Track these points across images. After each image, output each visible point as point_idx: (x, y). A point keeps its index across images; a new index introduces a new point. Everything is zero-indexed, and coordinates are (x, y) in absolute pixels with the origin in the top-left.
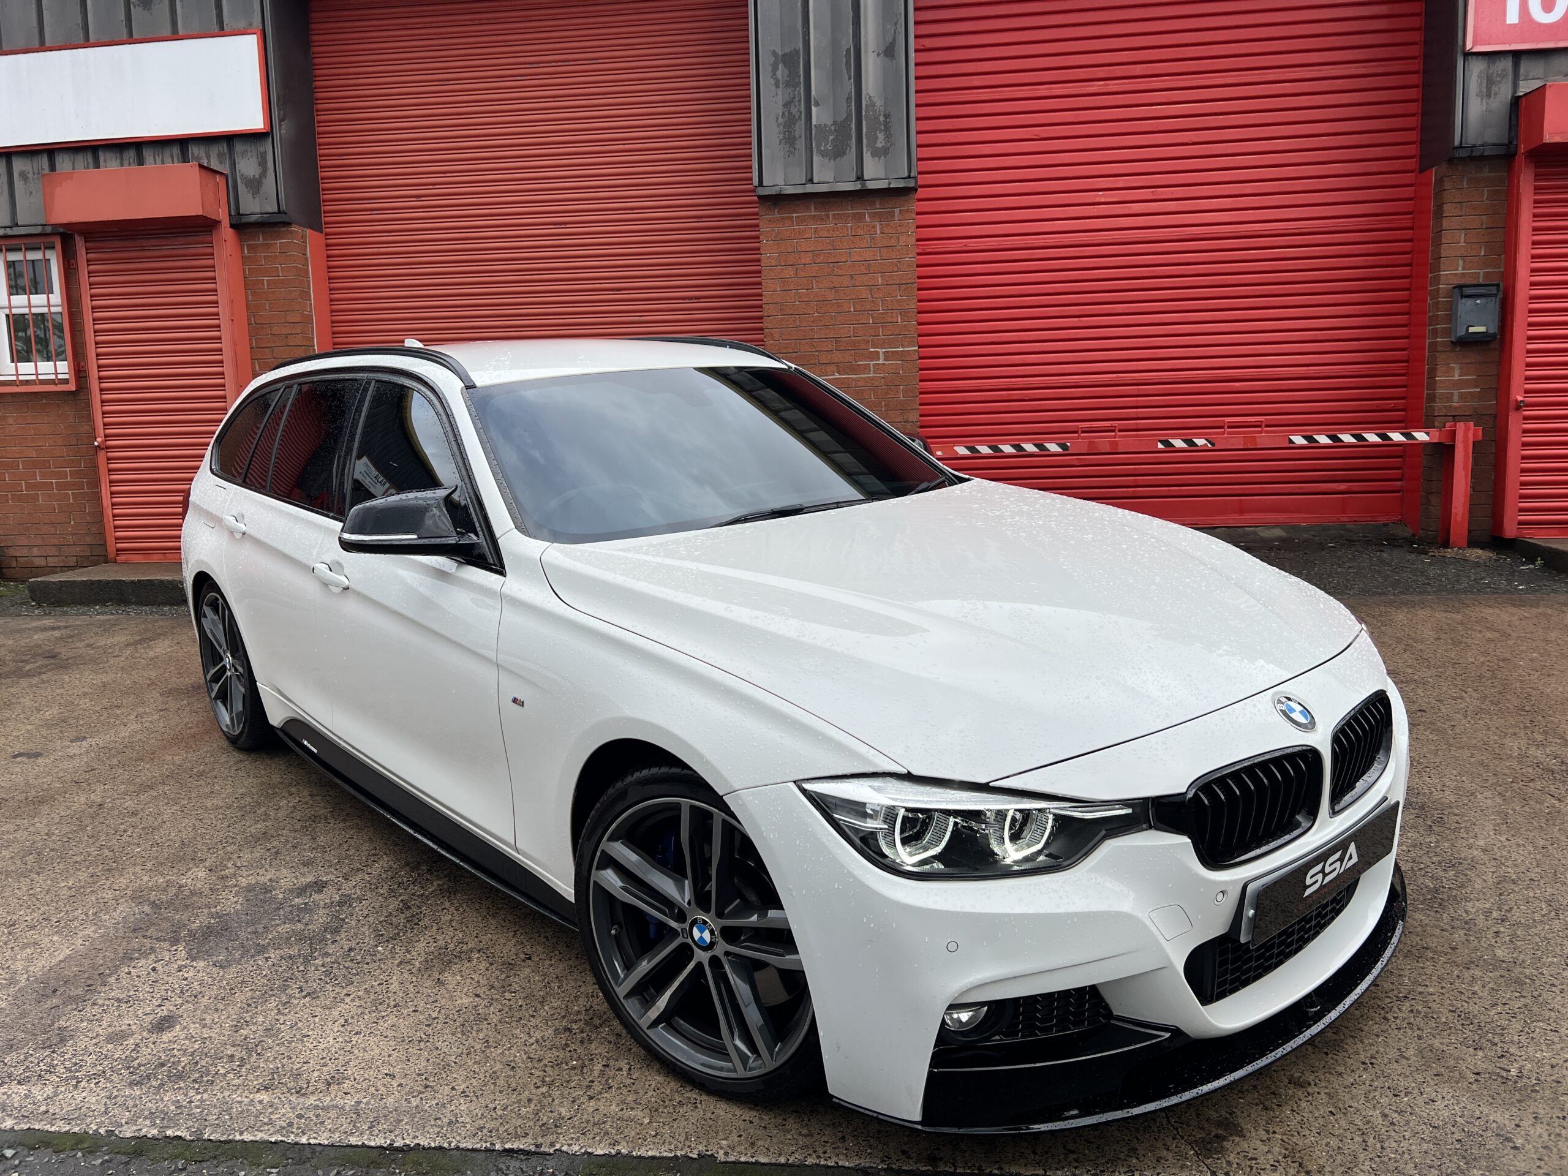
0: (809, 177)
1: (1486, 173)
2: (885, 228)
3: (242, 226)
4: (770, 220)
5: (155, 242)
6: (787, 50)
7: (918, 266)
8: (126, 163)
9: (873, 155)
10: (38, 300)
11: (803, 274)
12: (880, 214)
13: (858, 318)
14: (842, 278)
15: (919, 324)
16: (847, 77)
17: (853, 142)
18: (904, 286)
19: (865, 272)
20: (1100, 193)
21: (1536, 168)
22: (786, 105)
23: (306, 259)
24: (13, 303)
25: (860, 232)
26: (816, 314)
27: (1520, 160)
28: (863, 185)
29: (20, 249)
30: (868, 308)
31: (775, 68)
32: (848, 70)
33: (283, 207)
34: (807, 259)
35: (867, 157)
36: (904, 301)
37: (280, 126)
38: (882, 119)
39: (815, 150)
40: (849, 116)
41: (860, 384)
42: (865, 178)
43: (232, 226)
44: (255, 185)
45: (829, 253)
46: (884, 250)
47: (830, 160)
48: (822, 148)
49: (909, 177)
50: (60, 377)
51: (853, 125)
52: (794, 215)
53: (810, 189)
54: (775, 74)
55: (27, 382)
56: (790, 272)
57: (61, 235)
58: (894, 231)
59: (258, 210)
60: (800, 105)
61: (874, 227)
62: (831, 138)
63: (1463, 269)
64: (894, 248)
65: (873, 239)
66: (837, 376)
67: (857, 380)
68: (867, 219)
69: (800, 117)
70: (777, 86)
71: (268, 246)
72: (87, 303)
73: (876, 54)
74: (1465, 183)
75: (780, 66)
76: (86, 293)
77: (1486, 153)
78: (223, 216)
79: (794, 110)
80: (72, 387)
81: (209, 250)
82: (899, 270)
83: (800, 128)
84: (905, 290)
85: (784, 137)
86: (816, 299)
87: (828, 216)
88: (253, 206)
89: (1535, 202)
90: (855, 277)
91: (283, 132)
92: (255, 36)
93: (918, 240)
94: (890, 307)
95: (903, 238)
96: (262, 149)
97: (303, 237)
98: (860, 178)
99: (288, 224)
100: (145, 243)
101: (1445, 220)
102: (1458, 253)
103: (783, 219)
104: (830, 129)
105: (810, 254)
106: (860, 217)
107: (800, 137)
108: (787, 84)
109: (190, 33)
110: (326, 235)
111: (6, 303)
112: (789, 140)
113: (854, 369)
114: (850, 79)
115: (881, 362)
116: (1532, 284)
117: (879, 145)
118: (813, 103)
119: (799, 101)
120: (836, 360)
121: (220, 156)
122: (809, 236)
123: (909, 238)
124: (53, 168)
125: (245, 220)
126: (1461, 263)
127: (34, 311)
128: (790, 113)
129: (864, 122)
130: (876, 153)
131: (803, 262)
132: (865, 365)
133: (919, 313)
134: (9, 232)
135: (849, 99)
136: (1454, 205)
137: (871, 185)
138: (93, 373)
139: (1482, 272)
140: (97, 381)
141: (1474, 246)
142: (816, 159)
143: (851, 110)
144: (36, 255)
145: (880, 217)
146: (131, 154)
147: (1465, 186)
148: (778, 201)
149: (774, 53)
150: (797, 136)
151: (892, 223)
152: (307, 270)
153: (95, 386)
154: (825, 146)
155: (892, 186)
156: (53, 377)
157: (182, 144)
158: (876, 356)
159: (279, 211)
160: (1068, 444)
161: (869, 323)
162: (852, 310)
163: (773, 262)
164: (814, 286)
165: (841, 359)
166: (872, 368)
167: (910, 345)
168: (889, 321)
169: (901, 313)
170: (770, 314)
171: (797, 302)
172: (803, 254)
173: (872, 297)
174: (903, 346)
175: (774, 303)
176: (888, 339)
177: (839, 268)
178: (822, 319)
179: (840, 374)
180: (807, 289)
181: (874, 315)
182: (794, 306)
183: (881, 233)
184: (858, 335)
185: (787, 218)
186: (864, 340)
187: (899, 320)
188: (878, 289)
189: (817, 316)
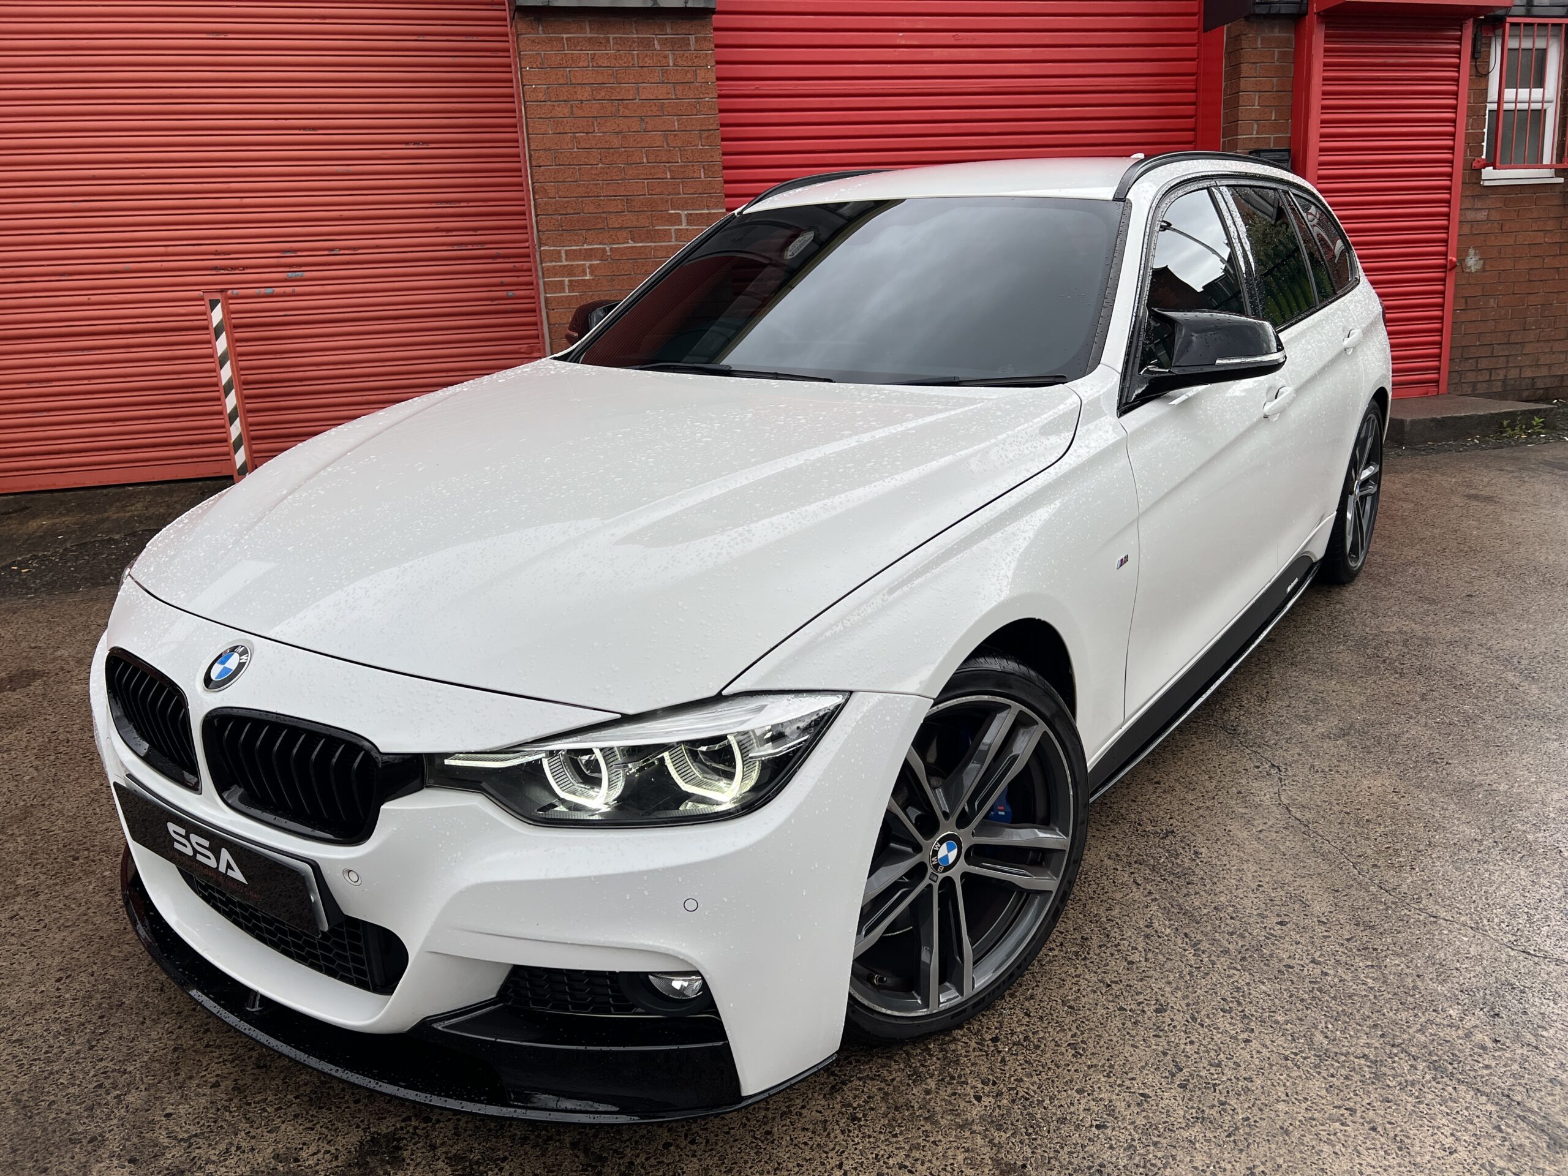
1: (1277, 33)
2: (679, 60)
4: (530, 41)
7: (721, 111)
11: (580, 113)
12: (673, 42)
14: (632, 119)
15: (726, 182)
18: (705, 134)
19: (658, 113)
21: (1327, 28)
26: (600, 165)
27: (1311, 19)
30: (664, 159)
34: (585, 94)
36: (707, 151)
41: (659, 254)
45: (611, 88)
46: (678, 87)
52: (565, 36)
56: (563, 111)
58: (690, 64)
61: (666, 57)
63: (1257, 134)
64: (692, 85)
65: (665, 72)
66: (631, 244)
67: (655, 248)
68: (657, 47)
74: (1259, 42)
77: (1283, 11)
82: (697, 112)
84: (707, 138)
86: (599, 146)
87: (608, 40)
89: (1325, 65)
90: (646, 119)
93: (718, 79)
94: (690, 159)
95: (701, 73)
101: (1242, 81)
102: (1253, 117)
103: (551, 40)
105: (588, 88)
106: (647, 44)
113: (652, 235)
115: (684, 226)
116: (1322, 150)
120: (630, 224)
122: (585, 64)
123: (709, 73)
126: (1255, 126)
131: (580, 97)
132: (665, 230)
133: (725, 168)
136: (1250, 65)
139: (1272, 136)
141: (1267, 110)
145: (673, 44)
147: (1260, 46)
148: (543, 14)
151: (687, 54)
158: (677, 219)
161: (666, 178)
162: (645, 160)
163: (541, 97)
164: (596, 128)
165: (635, 223)
166: (673, 234)
167: (716, 206)
168: (690, 176)
169: (704, 167)
170: (541, 164)
171: (576, 150)
172: (579, 87)
173: (668, 144)
174: (708, 207)
175: (545, 150)
176: (691, 198)
177: (626, 107)
178: (608, 171)
179: (635, 242)
180: (587, 133)
181: (672, 168)
182: (571, 153)
183: (675, 65)
184: (653, 193)
185: (557, 39)
186: (662, 199)
187: (703, 176)
188: (675, 136)
189: (601, 168)
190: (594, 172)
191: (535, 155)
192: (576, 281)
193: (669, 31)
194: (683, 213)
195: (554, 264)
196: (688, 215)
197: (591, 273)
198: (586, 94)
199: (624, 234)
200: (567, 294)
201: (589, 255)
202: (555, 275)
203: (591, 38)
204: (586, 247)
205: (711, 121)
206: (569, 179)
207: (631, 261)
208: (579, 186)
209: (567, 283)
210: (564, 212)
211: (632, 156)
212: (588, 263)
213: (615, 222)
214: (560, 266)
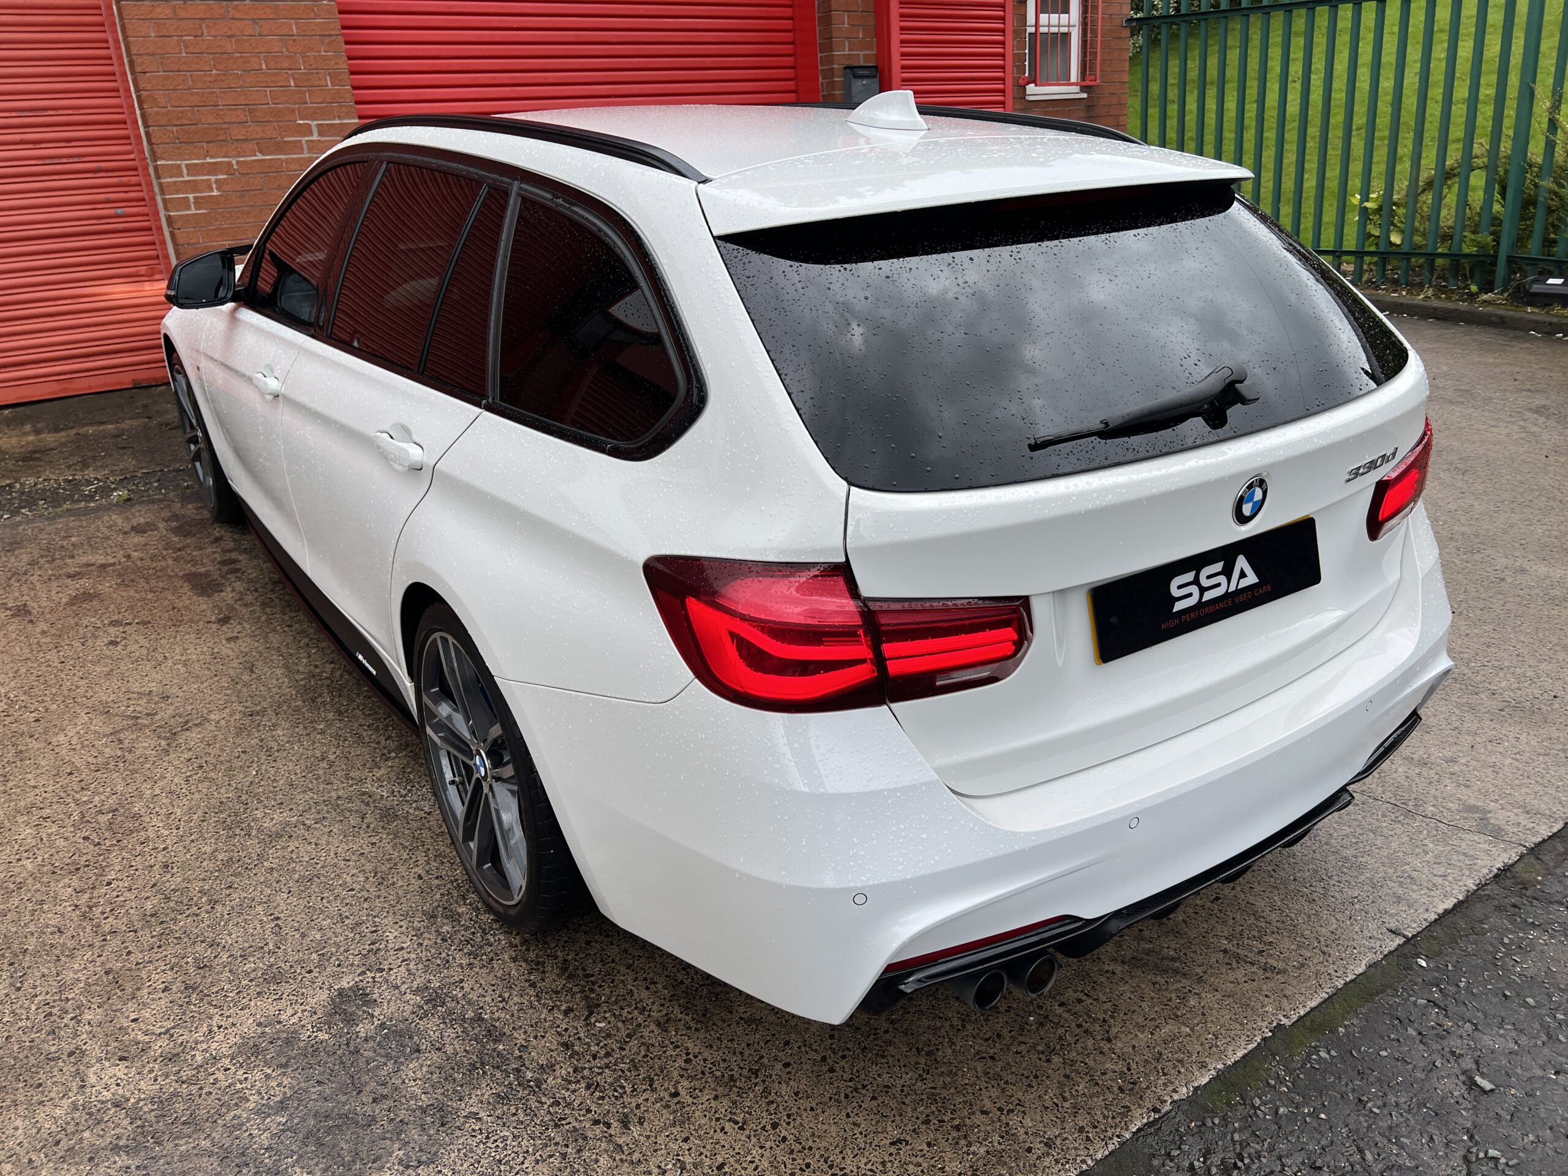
11: (183, 14)
13: (274, 78)
14: (244, 23)
18: (327, 40)
26: (214, 72)
30: (285, 66)
36: (331, 57)
41: (292, 167)
63: (849, 51)
66: (260, 157)
67: (287, 161)
84: (330, 43)
86: (210, 50)
90: (261, 22)
94: (314, 66)
113: (281, 148)
115: (315, 137)
120: (255, 136)
126: (846, 44)
132: (295, 142)
158: (308, 130)
161: (290, 86)
162: (264, 67)
164: (205, 32)
165: (261, 135)
166: (305, 146)
167: (347, 117)
168: (316, 83)
169: (330, 74)
170: (146, 70)
171: (184, 54)
173: (288, 50)
174: (340, 118)
175: (148, 54)
176: (319, 108)
177: (236, 8)
178: (224, 78)
179: (263, 154)
180: (195, 36)
181: (297, 76)
182: (179, 58)
184: (277, 101)
186: (288, 109)
187: (329, 84)
188: (295, 40)
189: (217, 75)
190: (208, 79)
191: (138, 60)
192: (202, 198)
194: (313, 123)
195: (174, 179)
196: (319, 125)
197: (218, 189)
199: (251, 146)
200: (193, 211)
201: (214, 169)
202: (177, 192)
204: (209, 160)
205: (332, 26)
206: (180, 87)
207: (262, 175)
208: (193, 94)
209: (192, 200)
210: (179, 123)
211: (248, 62)
212: (213, 178)
213: (238, 133)
214: (182, 182)
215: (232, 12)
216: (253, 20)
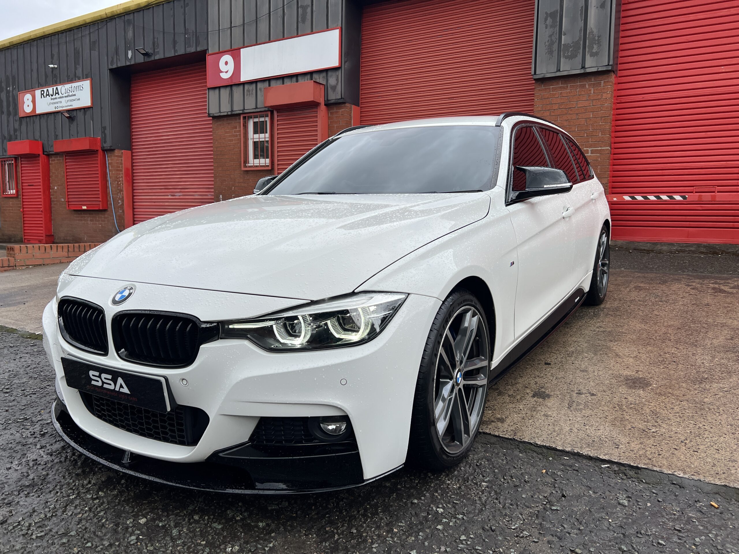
0: (558, 69)
2: (596, 91)
3: (329, 105)
4: (539, 90)
5: (299, 112)
6: (552, 11)
8: (293, 82)
9: (591, 56)
10: (262, 135)
11: (553, 114)
12: (594, 84)
13: (579, 134)
14: (573, 115)
16: (580, 20)
17: (581, 51)
18: (604, 118)
19: (584, 112)
20: (722, 67)
22: (550, 36)
23: (351, 117)
24: (255, 137)
25: (583, 93)
28: (585, 70)
29: (258, 117)
30: (584, 129)
31: (546, 19)
32: (581, 17)
33: (343, 96)
35: (588, 57)
36: (603, 125)
37: (345, 64)
38: (596, 38)
39: (562, 56)
40: (580, 38)
42: (586, 67)
43: (325, 105)
44: (334, 88)
45: (566, 104)
46: (594, 101)
47: (569, 60)
48: (566, 55)
49: (608, 65)
50: (267, 164)
51: (582, 43)
52: (551, 87)
53: (558, 74)
54: (546, 22)
55: (257, 166)
56: (547, 113)
57: (270, 111)
58: (600, 92)
59: (334, 98)
60: (556, 36)
61: (590, 90)
62: (571, 49)
64: (600, 100)
65: (589, 96)
68: (587, 87)
69: (556, 41)
70: (546, 28)
71: (337, 112)
72: (276, 136)
73: (596, 7)
75: (549, 18)
76: (276, 132)
78: (322, 101)
79: (553, 38)
80: (270, 168)
81: (316, 115)
82: (601, 110)
83: (555, 47)
84: (604, 119)
85: (548, 51)
87: (567, 87)
88: (333, 97)
90: (579, 114)
91: (346, 66)
92: (338, 30)
94: (595, 128)
95: (605, 96)
96: (337, 73)
97: (351, 108)
98: (583, 67)
99: (344, 103)
100: (295, 112)
103: (546, 89)
104: (570, 45)
105: (557, 105)
106: (584, 86)
107: (555, 50)
108: (551, 26)
109: (317, 31)
110: (361, 107)
111: (252, 138)
112: (551, 52)
114: (582, 21)
115: (589, 155)
117: (594, 51)
118: (563, 34)
119: (556, 34)
121: (323, 77)
122: (558, 96)
123: (609, 96)
124: (269, 85)
125: (330, 102)
127: (261, 140)
128: (551, 40)
129: (587, 41)
130: (593, 55)
131: (554, 109)
134: (254, 111)
135: (581, 30)
137: (588, 70)
138: (276, 162)
140: (277, 166)
142: (562, 60)
143: (581, 35)
144: (262, 119)
146: (294, 79)
148: (543, 80)
149: (546, 13)
150: (554, 50)
151: (599, 88)
152: (351, 122)
153: (276, 167)
154: (567, 54)
155: (599, 70)
156: (264, 164)
157: (311, 74)
158: (587, 152)
159: (341, 98)
160: (687, 196)
161: (585, 136)
162: (576, 130)
163: (540, 109)
167: (604, 147)
168: (595, 135)
169: (601, 131)
172: (554, 105)
173: (587, 124)
174: (601, 147)
176: (594, 144)
177: (571, 110)
181: (588, 133)
183: (594, 93)
185: (548, 88)
187: (600, 135)
188: (591, 120)
193: (593, 80)
194: (590, 149)
196: (591, 150)
198: (556, 107)
203: (561, 87)
215: (569, 111)
216: (577, 114)
